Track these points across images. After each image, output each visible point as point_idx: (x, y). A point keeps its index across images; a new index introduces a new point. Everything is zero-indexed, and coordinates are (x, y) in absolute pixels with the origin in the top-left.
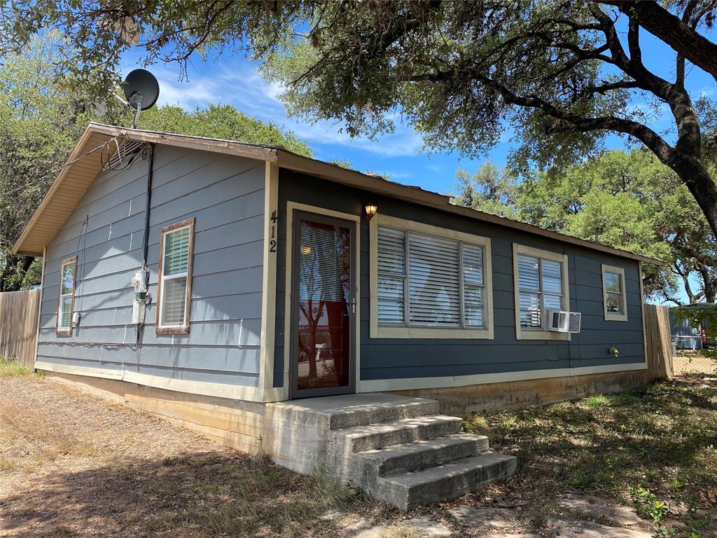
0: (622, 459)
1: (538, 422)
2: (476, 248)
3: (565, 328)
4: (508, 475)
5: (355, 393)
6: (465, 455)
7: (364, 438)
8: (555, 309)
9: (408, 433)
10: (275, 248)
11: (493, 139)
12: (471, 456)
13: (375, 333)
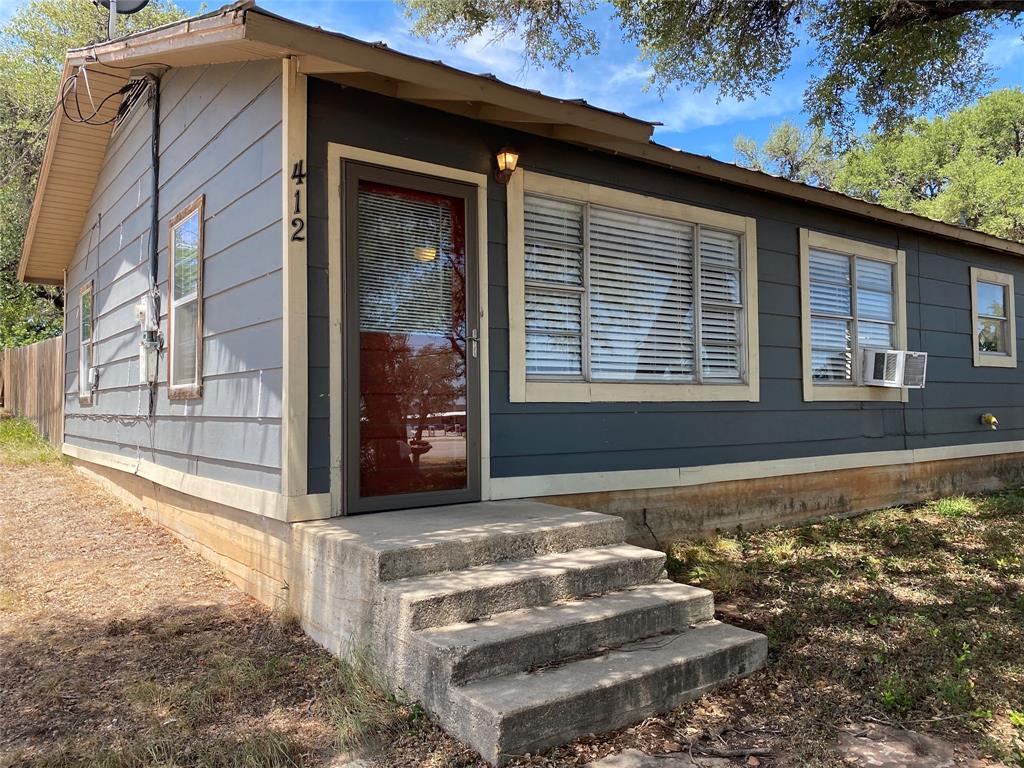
0: (995, 639)
1: (835, 549)
2: (728, 237)
3: (896, 380)
4: (746, 673)
5: (480, 501)
6: (659, 629)
7: (439, 601)
8: (881, 347)
9: (542, 585)
10: (303, 234)
11: (777, 61)
12: (673, 632)
13: (519, 392)
